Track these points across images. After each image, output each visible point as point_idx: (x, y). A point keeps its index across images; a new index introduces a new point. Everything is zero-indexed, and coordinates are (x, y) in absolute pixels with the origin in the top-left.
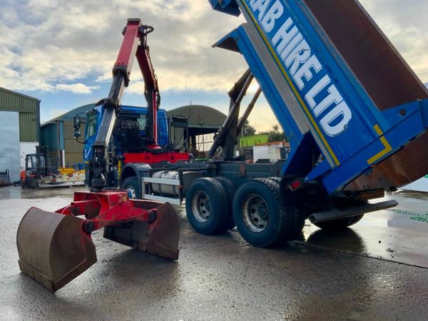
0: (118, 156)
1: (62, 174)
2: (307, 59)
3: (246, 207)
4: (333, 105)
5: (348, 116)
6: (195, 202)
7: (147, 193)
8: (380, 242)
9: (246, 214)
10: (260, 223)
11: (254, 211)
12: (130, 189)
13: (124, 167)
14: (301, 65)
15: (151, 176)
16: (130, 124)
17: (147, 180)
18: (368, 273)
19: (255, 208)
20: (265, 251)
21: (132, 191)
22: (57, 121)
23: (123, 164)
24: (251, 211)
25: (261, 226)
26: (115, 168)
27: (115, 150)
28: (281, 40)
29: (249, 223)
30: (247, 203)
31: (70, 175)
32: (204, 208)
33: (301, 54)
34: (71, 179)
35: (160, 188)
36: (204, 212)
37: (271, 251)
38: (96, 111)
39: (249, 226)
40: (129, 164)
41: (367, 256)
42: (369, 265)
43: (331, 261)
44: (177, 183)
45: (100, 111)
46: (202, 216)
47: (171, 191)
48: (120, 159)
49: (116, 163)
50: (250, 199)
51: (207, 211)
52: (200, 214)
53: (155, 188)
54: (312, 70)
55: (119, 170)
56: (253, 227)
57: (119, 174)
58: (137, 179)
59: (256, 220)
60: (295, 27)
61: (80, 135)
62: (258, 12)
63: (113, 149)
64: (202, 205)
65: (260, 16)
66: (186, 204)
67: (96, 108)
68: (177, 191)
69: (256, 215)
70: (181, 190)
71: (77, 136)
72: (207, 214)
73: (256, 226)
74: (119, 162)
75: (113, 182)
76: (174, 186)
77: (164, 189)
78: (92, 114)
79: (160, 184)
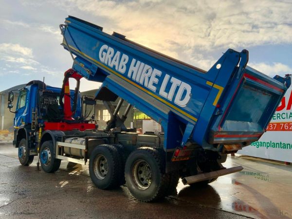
0: (40, 124)
2: (152, 73)
3: (135, 169)
4: (178, 88)
5: (189, 88)
6: (96, 164)
7: (60, 154)
9: (135, 175)
10: (145, 182)
11: (141, 172)
12: (47, 150)
13: (44, 133)
14: (149, 78)
15: (64, 142)
16: (51, 101)
17: (60, 144)
19: (142, 170)
21: (49, 152)
23: (43, 130)
24: (139, 172)
25: (146, 185)
26: (37, 133)
27: (38, 120)
28: (133, 73)
29: (137, 182)
30: (136, 166)
31: (6, 135)
32: (103, 168)
33: (147, 73)
34: (6, 138)
35: (70, 151)
36: (103, 171)
38: (27, 89)
39: (137, 185)
40: (48, 131)
44: (83, 147)
45: (29, 89)
46: (101, 175)
47: (78, 154)
48: (41, 126)
49: (38, 130)
50: (138, 163)
51: (105, 171)
52: (100, 172)
53: (66, 151)
54: (157, 77)
55: (40, 136)
56: (140, 185)
57: (40, 138)
58: (53, 143)
59: (142, 179)
60: (138, 61)
61: (12, 107)
62: (114, 66)
63: (36, 119)
64: (102, 165)
65: (116, 68)
67: (27, 87)
68: (83, 154)
69: (142, 176)
70: (86, 153)
71: (10, 107)
72: (105, 173)
73: (142, 184)
74: (40, 129)
75: (35, 144)
76: (81, 150)
77: (73, 152)
78: (24, 91)
79: (70, 148)
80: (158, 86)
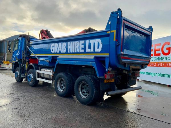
1: (4, 64)
3: (80, 87)
6: (59, 83)
7: (38, 77)
8: (134, 104)
9: (80, 90)
10: (85, 94)
11: (83, 89)
12: (31, 74)
13: (29, 65)
14: (79, 47)
15: (40, 70)
17: (38, 71)
18: (129, 120)
19: (84, 87)
20: (87, 107)
22: (4, 41)
24: (82, 89)
25: (86, 95)
26: (25, 65)
27: (25, 57)
28: (70, 49)
29: (81, 94)
30: (81, 85)
31: (8, 64)
33: (77, 45)
34: (8, 66)
35: (44, 76)
36: (62, 87)
37: (89, 107)
38: (19, 39)
39: (81, 95)
40: (31, 64)
41: (129, 112)
42: (129, 116)
43: (114, 113)
47: (48, 77)
48: (27, 61)
49: (25, 63)
50: (82, 83)
51: (63, 87)
52: (61, 88)
53: (42, 75)
54: (82, 44)
55: (27, 66)
56: (82, 96)
57: (27, 68)
58: (34, 70)
59: (84, 92)
61: (11, 49)
64: (62, 84)
66: (55, 83)
67: (19, 38)
68: (51, 77)
69: (84, 90)
70: (53, 77)
71: (10, 50)
72: (63, 88)
73: (84, 95)
74: (27, 63)
75: (24, 71)
76: (50, 75)
77: (46, 76)
78: (17, 41)
79: (44, 74)
80: (84, 48)
